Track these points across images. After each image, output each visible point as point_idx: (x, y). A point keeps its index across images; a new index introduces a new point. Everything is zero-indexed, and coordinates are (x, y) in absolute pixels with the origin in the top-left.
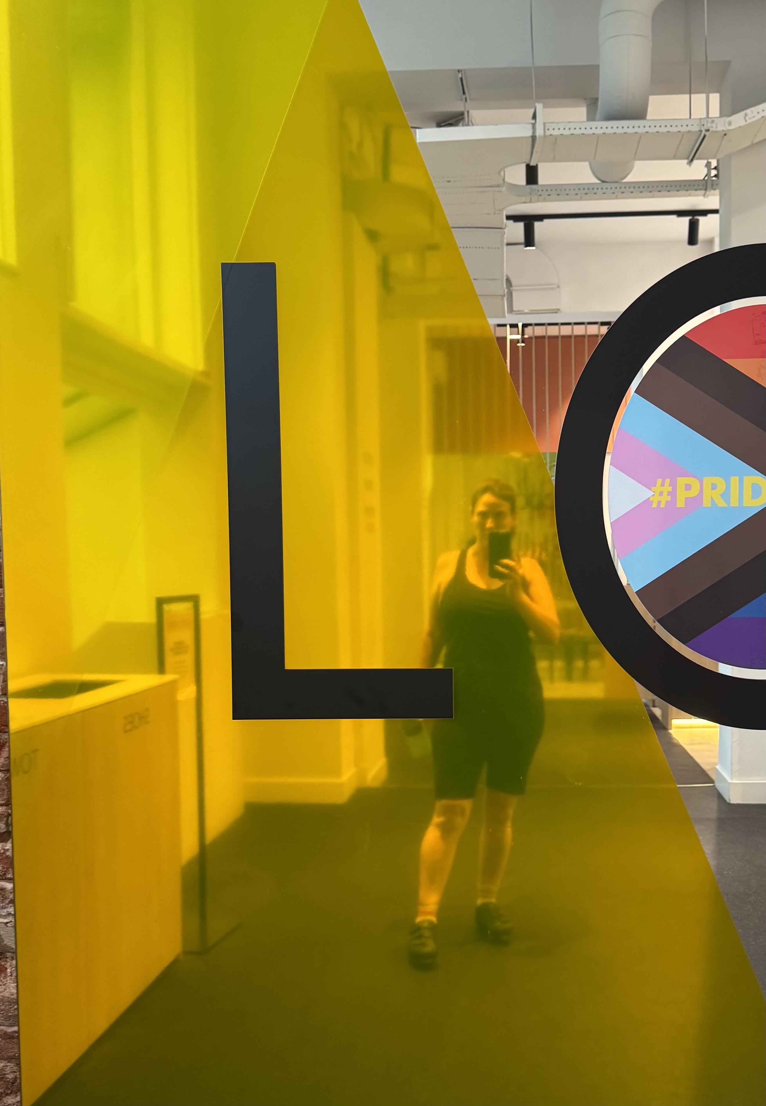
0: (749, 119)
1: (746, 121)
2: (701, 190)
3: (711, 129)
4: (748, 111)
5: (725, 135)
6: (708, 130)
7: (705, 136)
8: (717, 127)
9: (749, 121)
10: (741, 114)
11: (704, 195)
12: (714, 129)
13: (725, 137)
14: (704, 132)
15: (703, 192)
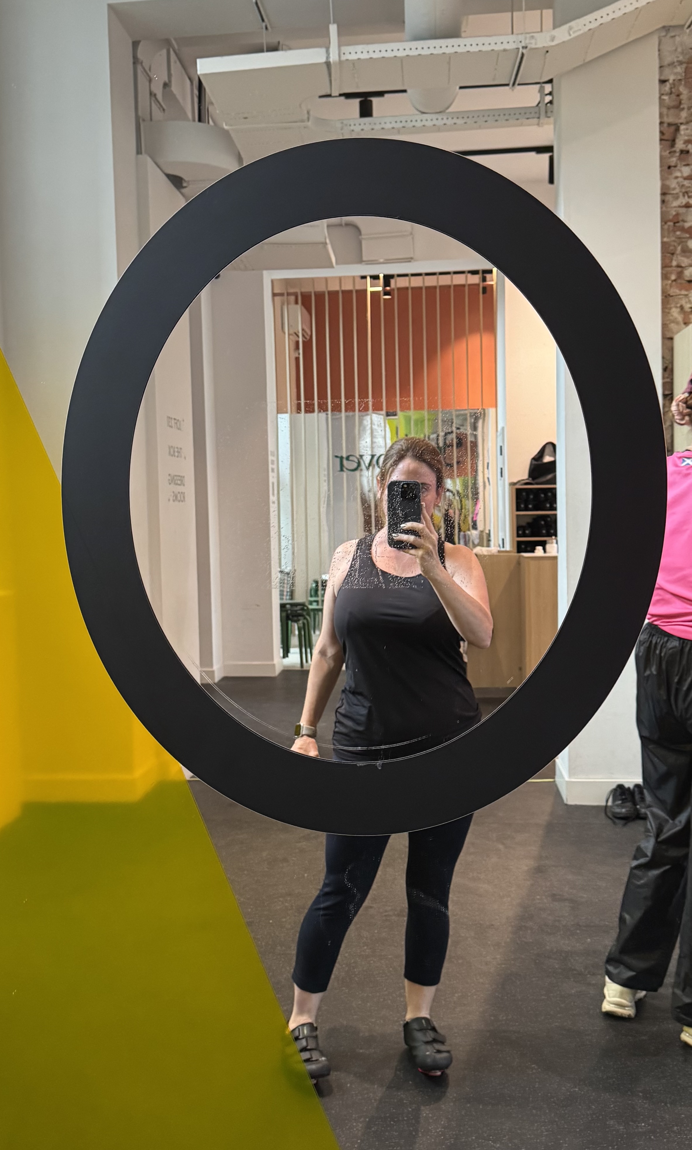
0: (574, 32)
1: (570, 35)
2: (533, 118)
3: (529, 46)
4: (573, 24)
5: (547, 52)
6: (525, 47)
7: (523, 55)
8: (536, 44)
9: (573, 36)
10: (566, 27)
11: (538, 124)
12: (533, 46)
13: (548, 54)
14: (521, 50)
15: (536, 120)
